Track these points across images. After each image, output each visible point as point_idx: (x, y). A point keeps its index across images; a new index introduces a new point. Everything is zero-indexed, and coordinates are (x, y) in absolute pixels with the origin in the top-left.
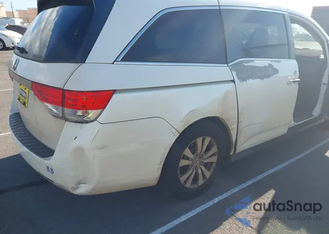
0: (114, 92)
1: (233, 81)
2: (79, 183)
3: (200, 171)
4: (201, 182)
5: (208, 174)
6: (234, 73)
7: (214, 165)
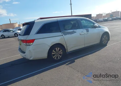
0: (35, 39)
1: (63, 35)
2: (30, 57)
3: (58, 56)
4: (59, 58)
5: (61, 57)
6: (63, 34)
7: (62, 54)
